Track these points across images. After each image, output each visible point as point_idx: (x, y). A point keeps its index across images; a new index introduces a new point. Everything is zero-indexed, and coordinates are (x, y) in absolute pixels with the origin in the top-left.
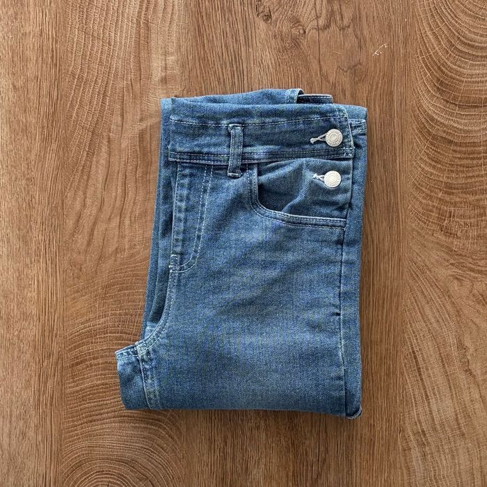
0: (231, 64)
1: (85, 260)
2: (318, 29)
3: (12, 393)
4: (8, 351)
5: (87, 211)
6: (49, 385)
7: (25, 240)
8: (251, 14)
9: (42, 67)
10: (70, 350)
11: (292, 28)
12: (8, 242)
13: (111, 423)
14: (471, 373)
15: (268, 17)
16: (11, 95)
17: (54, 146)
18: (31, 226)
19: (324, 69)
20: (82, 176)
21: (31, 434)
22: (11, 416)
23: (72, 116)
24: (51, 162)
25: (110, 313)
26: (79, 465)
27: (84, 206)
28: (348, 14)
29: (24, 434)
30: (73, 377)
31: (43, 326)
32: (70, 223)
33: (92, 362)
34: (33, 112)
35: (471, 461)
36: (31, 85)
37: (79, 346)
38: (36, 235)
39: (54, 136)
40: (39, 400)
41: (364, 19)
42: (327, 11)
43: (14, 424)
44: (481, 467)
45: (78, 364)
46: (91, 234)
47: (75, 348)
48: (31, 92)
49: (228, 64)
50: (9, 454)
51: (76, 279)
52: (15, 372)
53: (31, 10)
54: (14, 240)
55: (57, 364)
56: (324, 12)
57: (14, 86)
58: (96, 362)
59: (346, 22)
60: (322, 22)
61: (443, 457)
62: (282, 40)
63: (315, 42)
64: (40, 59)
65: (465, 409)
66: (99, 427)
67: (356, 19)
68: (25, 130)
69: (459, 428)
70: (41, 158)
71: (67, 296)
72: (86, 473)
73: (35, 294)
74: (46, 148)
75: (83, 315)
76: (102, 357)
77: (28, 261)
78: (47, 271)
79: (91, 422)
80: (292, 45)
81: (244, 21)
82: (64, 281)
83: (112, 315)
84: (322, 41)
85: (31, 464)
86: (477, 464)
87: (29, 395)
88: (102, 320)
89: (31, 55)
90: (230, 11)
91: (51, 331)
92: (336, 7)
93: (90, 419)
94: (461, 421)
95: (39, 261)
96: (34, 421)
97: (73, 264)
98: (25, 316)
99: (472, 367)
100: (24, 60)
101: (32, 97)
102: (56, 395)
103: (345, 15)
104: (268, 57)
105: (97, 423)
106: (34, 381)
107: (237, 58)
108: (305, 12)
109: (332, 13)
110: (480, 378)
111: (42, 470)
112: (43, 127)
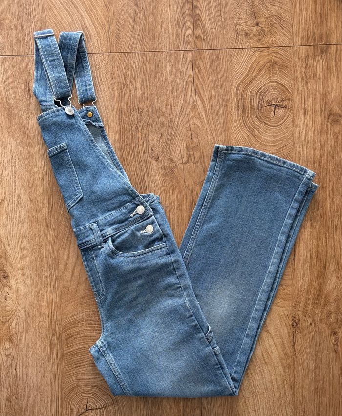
0: (140, 183)
1: (71, 285)
2: (183, 164)
3: (37, 354)
4: (33, 333)
5: (70, 260)
6: (56, 349)
7: (39, 277)
8: (149, 157)
9: (44, 189)
10: (65, 331)
11: (169, 163)
12: (31, 278)
13: (88, 367)
14: (269, 332)
15: (157, 159)
16: (29, 203)
17: (52, 228)
18: (42, 269)
19: (187, 183)
20: (67, 243)
21: (47, 374)
22: (37, 366)
23: (60, 213)
24: (51, 237)
25: (85, 311)
26: (73, 389)
27: (69, 257)
28: (197, 155)
29: (44, 375)
30: (67, 345)
31: (51, 320)
32: (62, 267)
33: (77, 336)
34: (40, 212)
35: (271, 377)
36: (39, 198)
37: (70, 329)
38: (45, 274)
39: (52, 223)
40: (50, 357)
41: (205, 158)
42: (187, 155)
43: (39, 370)
44: (276, 379)
45: (69, 338)
46: (73, 271)
47: (68, 330)
48: (39, 201)
49: (138, 184)
50: (37, 385)
51: (66, 295)
52: (38, 343)
53: (37, 160)
54: (33, 277)
55: (59, 338)
56: (185, 155)
57: (30, 199)
58: (78, 336)
59: (197, 159)
60: (184, 160)
61: (257, 375)
62: (165, 170)
63: (181, 170)
64: (43, 185)
65: (266, 350)
66: (82, 369)
67: (201, 158)
68: (37, 221)
69: (264, 360)
70: (46, 235)
71: (62, 303)
72: (76, 393)
73: (46, 304)
74: (48, 230)
75: (71, 313)
76: (82, 333)
77: (42, 287)
78: (51, 291)
79: (78, 367)
80: (170, 172)
81: (146, 161)
82: (60, 296)
83: (86, 312)
84: (185, 170)
85: (48, 390)
86: (274, 377)
87: (45, 355)
88: (81, 315)
89: (38, 182)
90: (138, 156)
91: (55, 322)
92: (191, 153)
93: (77, 365)
94: (265, 357)
95: (47, 287)
96: (49, 368)
97: (64, 287)
98: (41, 315)
99: (269, 329)
100: (35, 186)
101: (40, 204)
102: (59, 354)
103: (196, 156)
104: (158, 179)
105: (81, 367)
106: (47, 347)
107: (143, 180)
108: (176, 156)
109: (189, 155)
110: (273, 334)
111: (54, 392)
112: (46, 219)
